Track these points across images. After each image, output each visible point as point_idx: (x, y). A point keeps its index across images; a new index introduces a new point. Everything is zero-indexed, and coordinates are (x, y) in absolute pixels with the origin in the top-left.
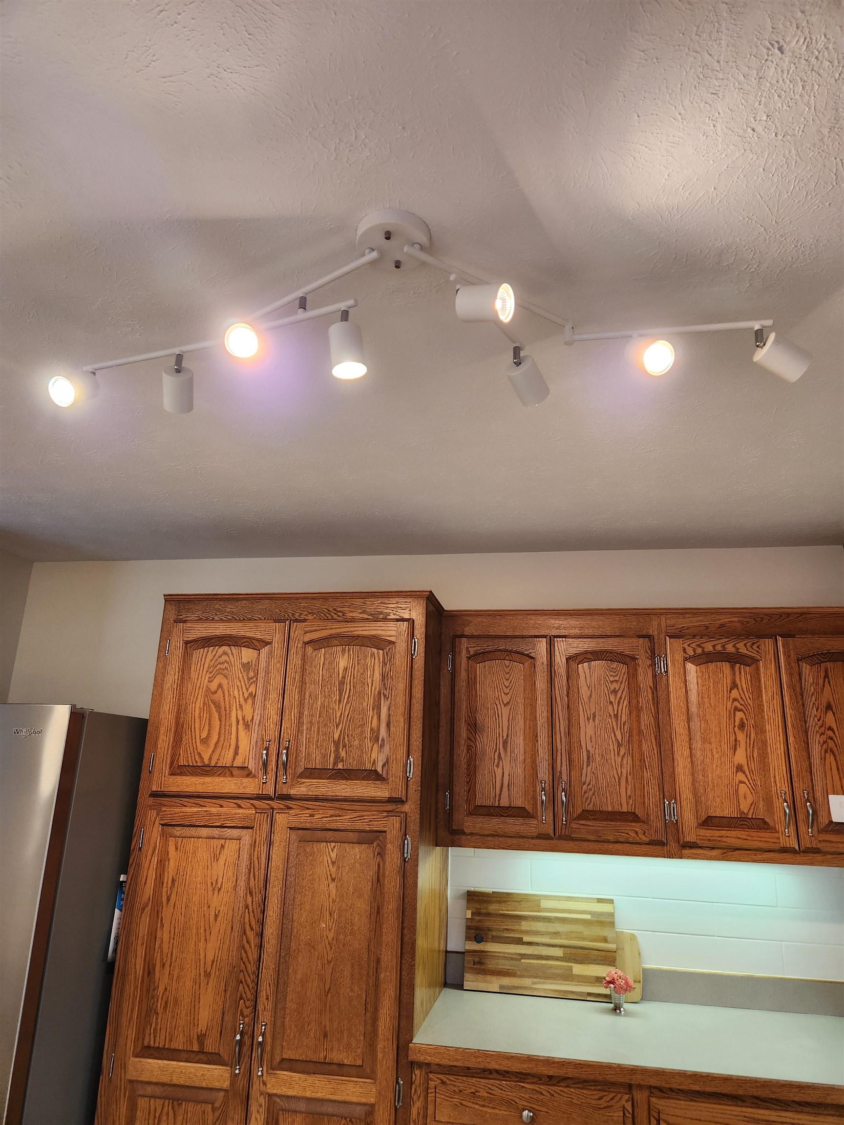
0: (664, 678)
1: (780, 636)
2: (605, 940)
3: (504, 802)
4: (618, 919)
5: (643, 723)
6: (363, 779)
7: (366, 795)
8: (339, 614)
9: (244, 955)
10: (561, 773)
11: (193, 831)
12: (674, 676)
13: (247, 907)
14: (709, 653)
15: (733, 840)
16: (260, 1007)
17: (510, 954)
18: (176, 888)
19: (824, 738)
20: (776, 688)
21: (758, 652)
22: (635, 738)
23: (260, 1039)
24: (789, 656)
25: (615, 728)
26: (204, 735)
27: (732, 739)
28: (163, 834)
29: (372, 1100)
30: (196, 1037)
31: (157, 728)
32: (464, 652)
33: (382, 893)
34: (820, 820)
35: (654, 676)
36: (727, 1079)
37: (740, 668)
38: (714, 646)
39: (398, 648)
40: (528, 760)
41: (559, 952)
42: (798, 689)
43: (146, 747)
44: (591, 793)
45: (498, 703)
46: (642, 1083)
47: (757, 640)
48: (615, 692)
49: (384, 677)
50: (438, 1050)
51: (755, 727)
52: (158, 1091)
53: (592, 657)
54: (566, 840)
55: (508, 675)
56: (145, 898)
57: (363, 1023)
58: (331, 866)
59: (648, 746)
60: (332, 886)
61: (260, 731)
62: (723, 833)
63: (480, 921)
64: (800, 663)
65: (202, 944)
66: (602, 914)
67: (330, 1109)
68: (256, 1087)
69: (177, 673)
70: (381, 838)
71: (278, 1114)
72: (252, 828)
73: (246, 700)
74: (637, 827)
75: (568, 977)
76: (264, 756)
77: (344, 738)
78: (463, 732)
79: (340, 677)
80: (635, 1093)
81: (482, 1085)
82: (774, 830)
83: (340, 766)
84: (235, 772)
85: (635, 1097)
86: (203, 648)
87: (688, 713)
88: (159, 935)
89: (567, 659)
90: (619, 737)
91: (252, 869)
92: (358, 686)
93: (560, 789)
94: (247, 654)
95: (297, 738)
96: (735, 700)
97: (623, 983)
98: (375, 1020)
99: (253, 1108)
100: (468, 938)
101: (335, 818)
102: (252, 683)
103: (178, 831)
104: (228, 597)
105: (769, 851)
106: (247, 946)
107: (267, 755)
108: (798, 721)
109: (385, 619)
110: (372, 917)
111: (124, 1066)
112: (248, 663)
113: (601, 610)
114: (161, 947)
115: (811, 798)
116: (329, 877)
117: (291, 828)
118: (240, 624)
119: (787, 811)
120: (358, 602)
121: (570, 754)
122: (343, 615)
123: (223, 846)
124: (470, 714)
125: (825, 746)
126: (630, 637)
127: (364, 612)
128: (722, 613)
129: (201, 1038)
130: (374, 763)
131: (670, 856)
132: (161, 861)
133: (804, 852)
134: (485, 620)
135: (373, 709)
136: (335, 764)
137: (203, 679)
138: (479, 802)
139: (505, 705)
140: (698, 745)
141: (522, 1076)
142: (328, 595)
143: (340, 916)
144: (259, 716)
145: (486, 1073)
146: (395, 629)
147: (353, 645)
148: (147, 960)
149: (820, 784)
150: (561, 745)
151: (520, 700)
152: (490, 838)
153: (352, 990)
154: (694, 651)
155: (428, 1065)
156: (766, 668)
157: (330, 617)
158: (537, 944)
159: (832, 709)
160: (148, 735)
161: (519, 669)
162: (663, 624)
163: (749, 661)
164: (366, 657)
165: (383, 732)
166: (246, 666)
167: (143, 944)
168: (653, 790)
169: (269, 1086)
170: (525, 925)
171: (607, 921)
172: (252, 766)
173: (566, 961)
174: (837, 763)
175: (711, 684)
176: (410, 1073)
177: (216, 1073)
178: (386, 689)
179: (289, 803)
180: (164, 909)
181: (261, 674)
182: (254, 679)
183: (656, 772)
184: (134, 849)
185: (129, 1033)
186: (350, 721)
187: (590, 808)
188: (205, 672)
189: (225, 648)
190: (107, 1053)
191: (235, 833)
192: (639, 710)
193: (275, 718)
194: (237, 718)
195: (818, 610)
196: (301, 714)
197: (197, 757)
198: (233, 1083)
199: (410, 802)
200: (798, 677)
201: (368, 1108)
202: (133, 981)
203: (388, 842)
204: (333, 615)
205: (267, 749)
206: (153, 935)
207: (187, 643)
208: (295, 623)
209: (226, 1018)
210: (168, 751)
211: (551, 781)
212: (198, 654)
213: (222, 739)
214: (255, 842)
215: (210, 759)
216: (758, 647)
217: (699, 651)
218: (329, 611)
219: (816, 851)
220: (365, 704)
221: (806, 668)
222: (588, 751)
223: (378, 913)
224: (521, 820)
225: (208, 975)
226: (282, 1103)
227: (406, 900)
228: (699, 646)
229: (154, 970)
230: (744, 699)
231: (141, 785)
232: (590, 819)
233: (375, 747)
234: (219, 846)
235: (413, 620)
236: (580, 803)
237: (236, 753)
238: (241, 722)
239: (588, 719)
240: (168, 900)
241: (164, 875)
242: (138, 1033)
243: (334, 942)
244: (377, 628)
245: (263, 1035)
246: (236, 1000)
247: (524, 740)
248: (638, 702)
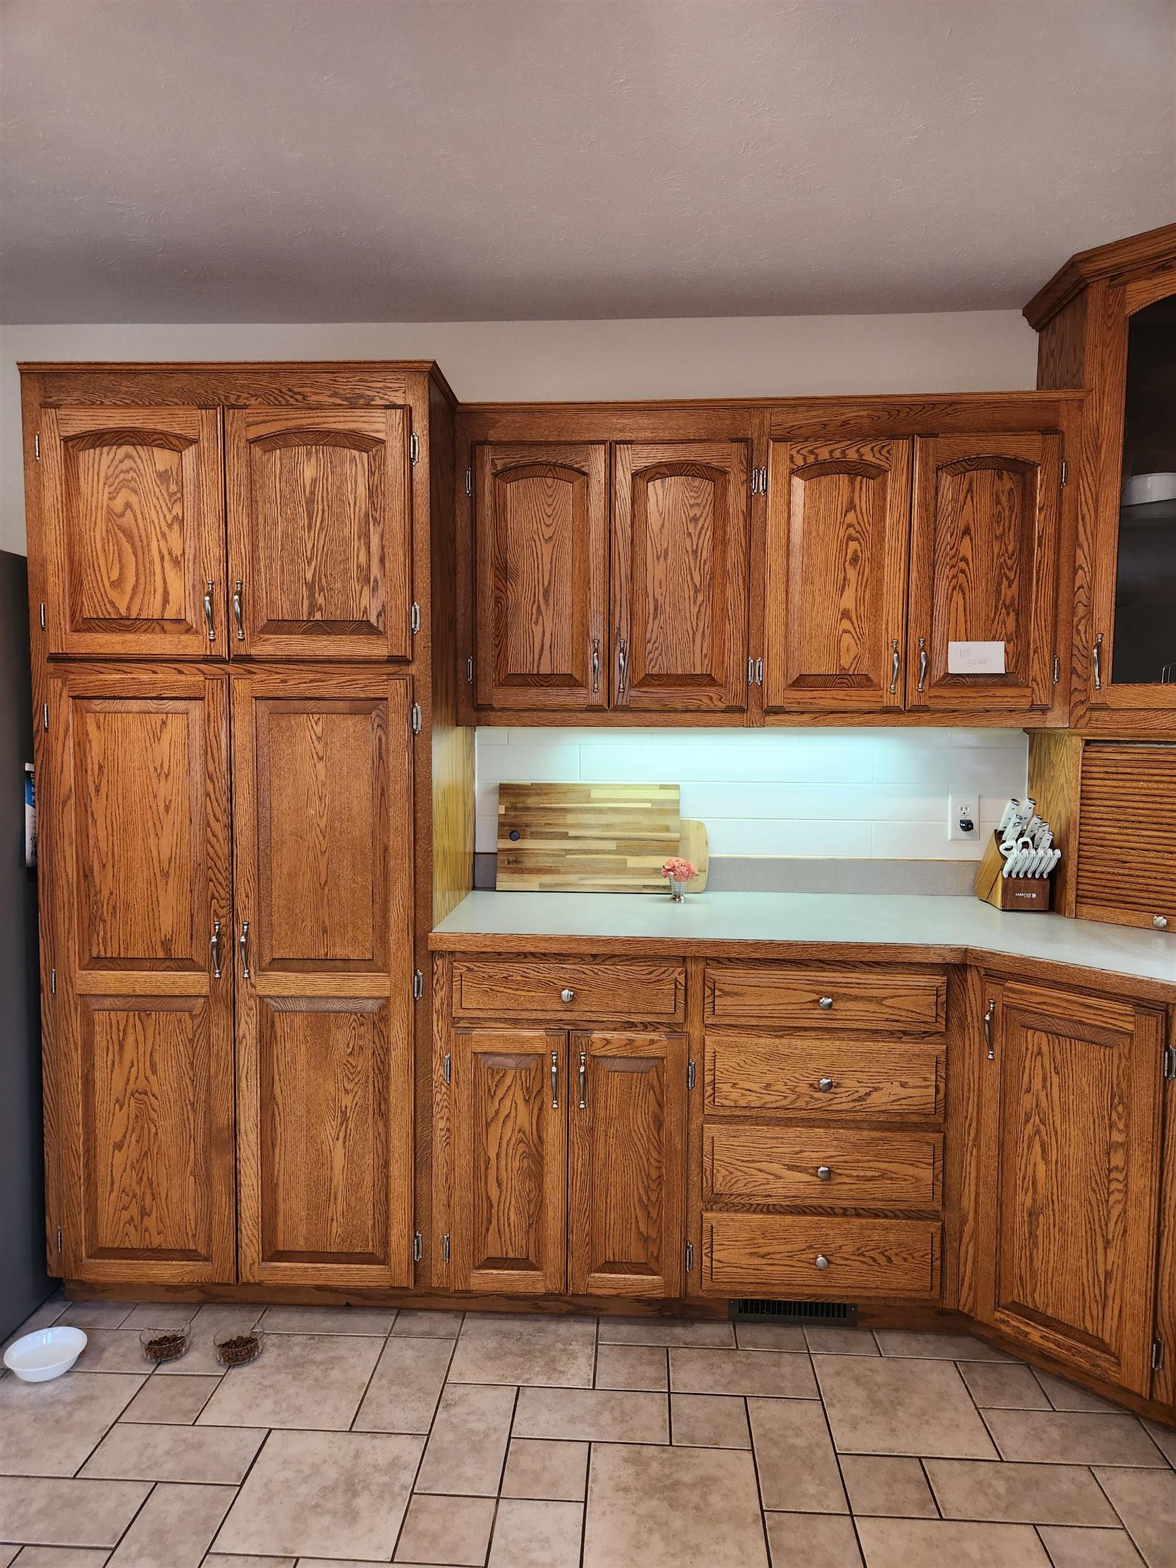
0: (762, 500)
1: (918, 435)
2: (667, 829)
3: (545, 669)
4: (682, 807)
5: (729, 560)
6: (352, 633)
7: (357, 653)
8: (297, 397)
9: (211, 850)
10: (619, 629)
11: (118, 705)
12: (775, 496)
13: (208, 795)
14: (824, 462)
15: (828, 701)
16: (239, 906)
17: (551, 850)
18: (106, 776)
19: (954, 571)
20: (904, 507)
21: (887, 459)
22: (718, 580)
23: (243, 939)
24: (927, 464)
25: (693, 569)
26: (115, 575)
27: (841, 577)
28: (76, 710)
29: (387, 994)
30: (159, 943)
31: (43, 567)
32: (488, 466)
33: (387, 774)
34: (934, 672)
35: (749, 497)
36: (789, 945)
37: (861, 482)
38: (831, 452)
39: (389, 450)
40: (577, 615)
41: (611, 845)
42: (932, 509)
43: (30, 594)
44: (657, 653)
45: (537, 539)
46: (697, 954)
47: (887, 442)
48: (695, 519)
49: (371, 492)
50: (462, 937)
51: (871, 560)
52: (118, 1003)
53: (667, 472)
54: (622, 711)
55: (551, 499)
56: (64, 791)
57: (370, 915)
58: (316, 742)
59: (734, 591)
60: (320, 766)
61: (197, 570)
62: (816, 694)
63: (516, 816)
64: (940, 473)
65: (152, 840)
66: (664, 802)
67: (336, 1006)
68: (243, 990)
69: (58, 486)
70: (381, 707)
71: (273, 1016)
72: (202, 699)
73: (170, 526)
74: (713, 691)
75: (622, 870)
76: (207, 604)
77: (320, 579)
78: (488, 578)
79: (307, 492)
80: (689, 966)
81: (516, 970)
82: (878, 687)
83: (318, 616)
84: (168, 626)
85: (689, 970)
86: (93, 447)
87: (788, 545)
88: (91, 831)
89: (633, 475)
90: (697, 580)
91: (209, 749)
92: (335, 505)
93: (618, 648)
94: (163, 459)
95: (253, 580)
96: (850, 526)
97: (684, 869)
98: (385, 910)
99: (242, 1011)
100: (501, 836)
101: (316, 684)
102: (175, 501)
103: (97, 705)
104: (120, 367)
105: (869, 713)
106: (214, 840)
107: (211, 603)
108: (926, 551)
109: (368, 406)
110: (375, 801)
111: (70, 980)
112: (167, 471)
113: (683, 401)
114: (96, 845)
115: (927, 648)
116: (315, 755)
117: (256, 698)
118: (147, 412)
119: (897, 665)
120: (325, 378)
121: (632, 604)
122: (304, 399)
123: (164, 723)
124: (498, 555)
125: (954, 581)
126: (720, 441)
127: (335, 395)
128: (846, 405)
129: (166, 944)
130: (365, 612)
131: (750, 724)
132: (79, 744)
133: (909, 711)
134: (518, 419)
135: (359, 538)
136: (311, 613)
137: (100, 493)
138: (512, 670)
139: (546, 541)
140: (796, 586)
141: (561, 957)
142: (277, 367)
143: (333, 801)
144: (193, 549)
145: (521, 956)
146: (383, 420)
147: (323, 445)
148: (81, 862)
149: (941, 629)
150: (621, 593)
151: (568, 534)
152: (526, 714)
153: (354, 881)
154: (805, 459)
155: (452, 953)
156: (894, 481)
157: (284, 402)
158: (585, 838)
159: (970, 534)
160: (30, 577)
161: (566, 491)
162: (767, 423)
163: (874, 471)
164: (343, 462)
165: (375, 570)
166: (164, 476)
167: (71, 843)
168: (734, 646)
169: (258, 988)
170: (570, 819)
171: (672, 809)
172: (191, 617)
173: (620, 854)
174: (965, 603)
175: (822, 506)
176: (430, 964)
177: (191, 979)
178: (376, 510)
179: (249, 666)
180: (94, 801)
181: (189, 488)
182: (179, 495)
183: (742, 624)
184: (38, 730)
185: (71, 947)
186: (327, 556)
187: (656, 671)
188: (101, 483)
189: (128, 449)
190: (45, 969)
191: (180, 705)
192: (725, 543)
193: (216, 551)
194: (160, 552)
195: (974, 397)
196: (254, 548)
197: (108, 606)
198: (213, 988)
199: (417, 662)
200: (933, 492)
201: (382, 1001)
202: (65, 887)
203: (391, 710)
204: (289, 398)
205: (211, 594)
206: (83, 832)
207: (66, 440)
208: (231, 411)
209: (196, 920)
210: (64, 598)
211: (606, 640)
212: (87, 457)
213: (142, 581)
214: (209, 717)
215: (129, 609)
216: (888, 452)
217: (811, 459)
218: (281, 392)
219: (924, 709)
220: (346, 531)
221: (946, 481)
222: (656, 600)
223: (382, 794)
224: (566, 691)
225: (166, 875)
226: (276, 1005)
227: (418, 780)
228: (811, 452)
229: (92, 872)
230: (862, 524)
231: (33, 646)
232: (654, 686)
233: (366, 591)
234: (159, 723)
235: (411, 408)
236: (642, 666)
237: (166, 601)
238: (167, 557)
239: (658, 558)
240: (97, 790)
241: (86, 760)
242: (82, 943)
243: (328, 830)
244: (357, 419)
245: (246, 935)
246: (207, 900)
247: (572, 587)
248: (725, 533)
